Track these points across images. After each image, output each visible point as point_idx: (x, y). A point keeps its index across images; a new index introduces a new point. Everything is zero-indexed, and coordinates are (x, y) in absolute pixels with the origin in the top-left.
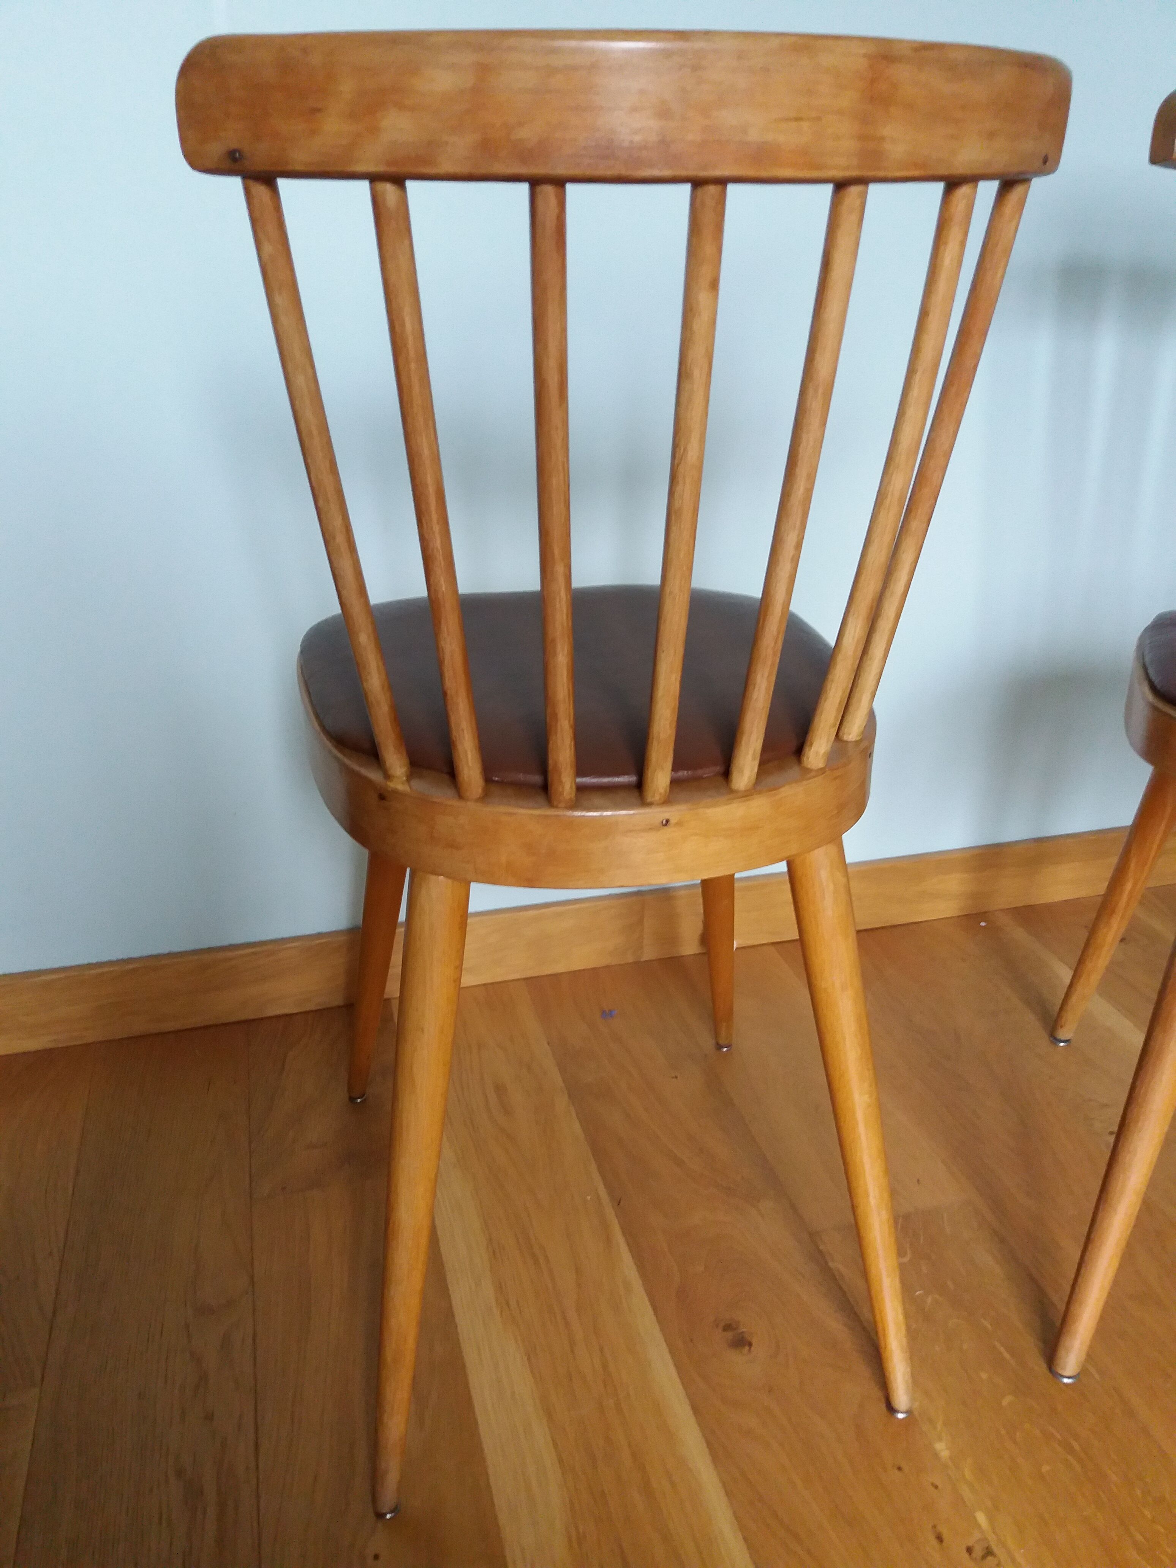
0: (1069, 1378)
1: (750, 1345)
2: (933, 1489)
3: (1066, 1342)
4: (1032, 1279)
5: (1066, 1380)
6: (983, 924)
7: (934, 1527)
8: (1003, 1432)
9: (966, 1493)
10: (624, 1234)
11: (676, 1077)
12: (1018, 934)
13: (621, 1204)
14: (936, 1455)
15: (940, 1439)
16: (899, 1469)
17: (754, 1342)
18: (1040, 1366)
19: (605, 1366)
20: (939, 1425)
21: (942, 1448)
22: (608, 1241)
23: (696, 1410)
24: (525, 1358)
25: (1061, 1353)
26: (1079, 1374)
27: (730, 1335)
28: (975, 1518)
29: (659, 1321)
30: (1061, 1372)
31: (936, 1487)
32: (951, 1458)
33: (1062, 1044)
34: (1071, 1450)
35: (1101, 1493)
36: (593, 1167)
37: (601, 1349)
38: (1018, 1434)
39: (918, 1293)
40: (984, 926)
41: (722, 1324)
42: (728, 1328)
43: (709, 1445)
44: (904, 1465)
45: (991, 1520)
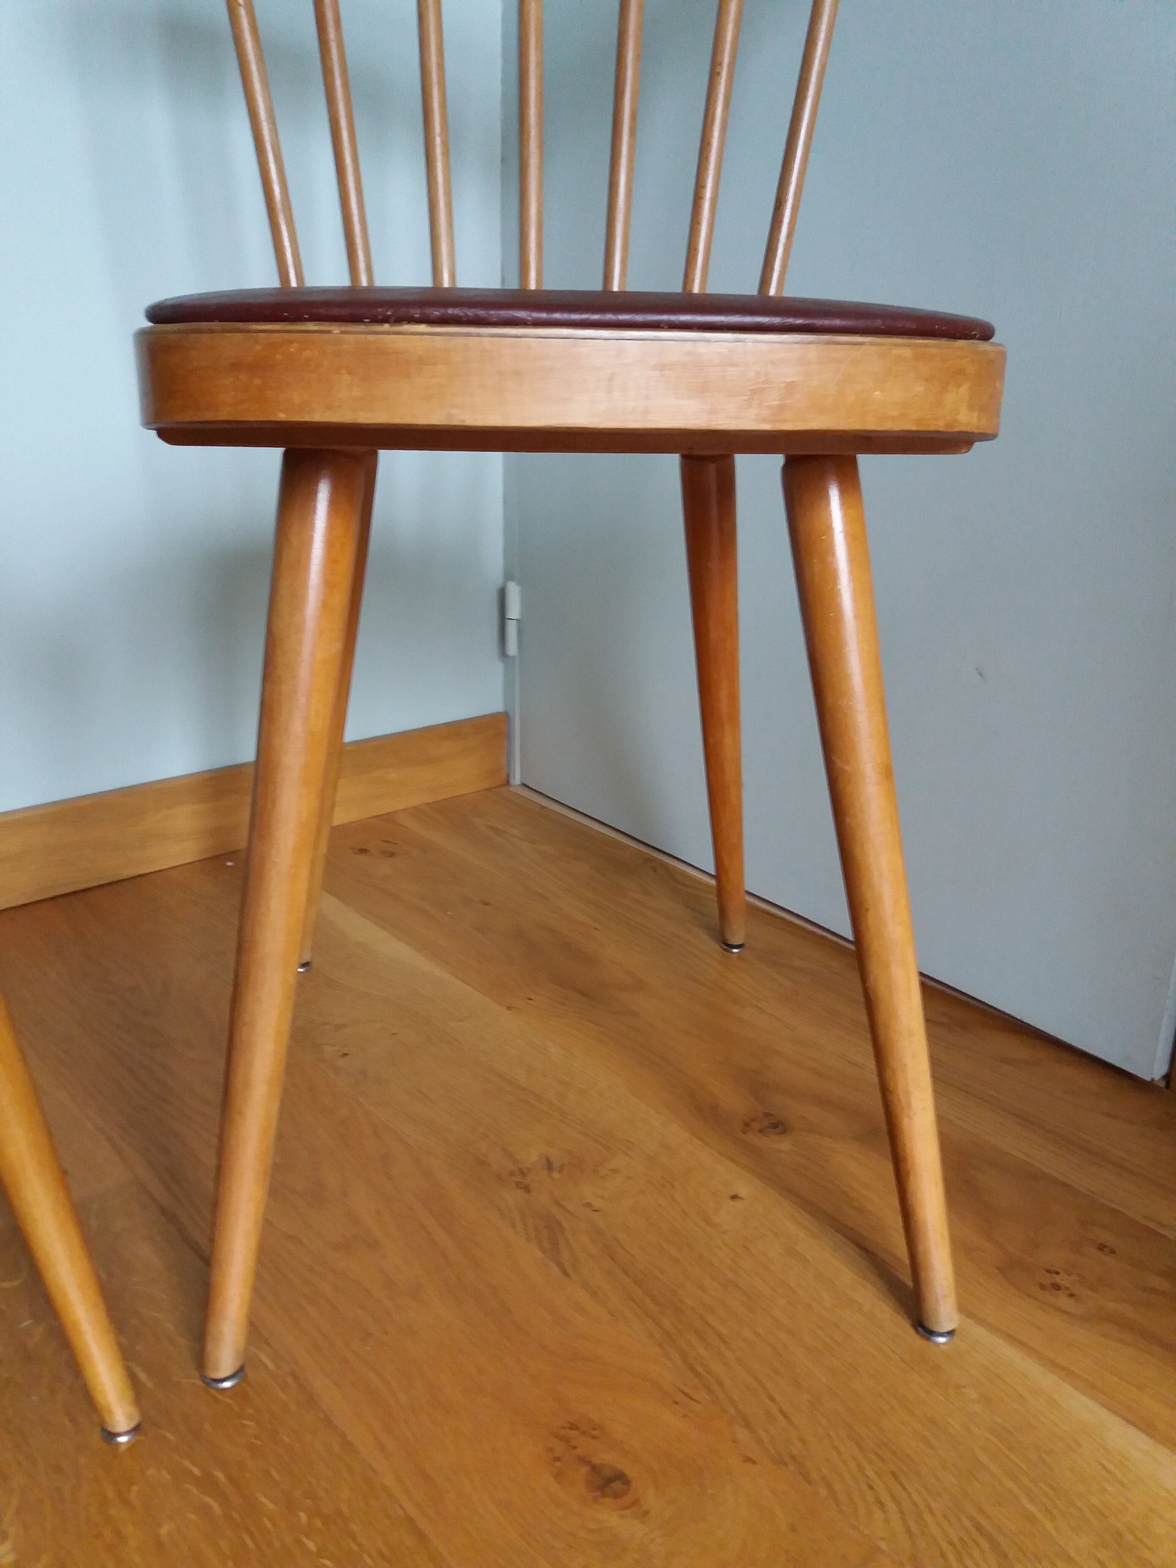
0: (227, 1379)
30: (215, 1375)
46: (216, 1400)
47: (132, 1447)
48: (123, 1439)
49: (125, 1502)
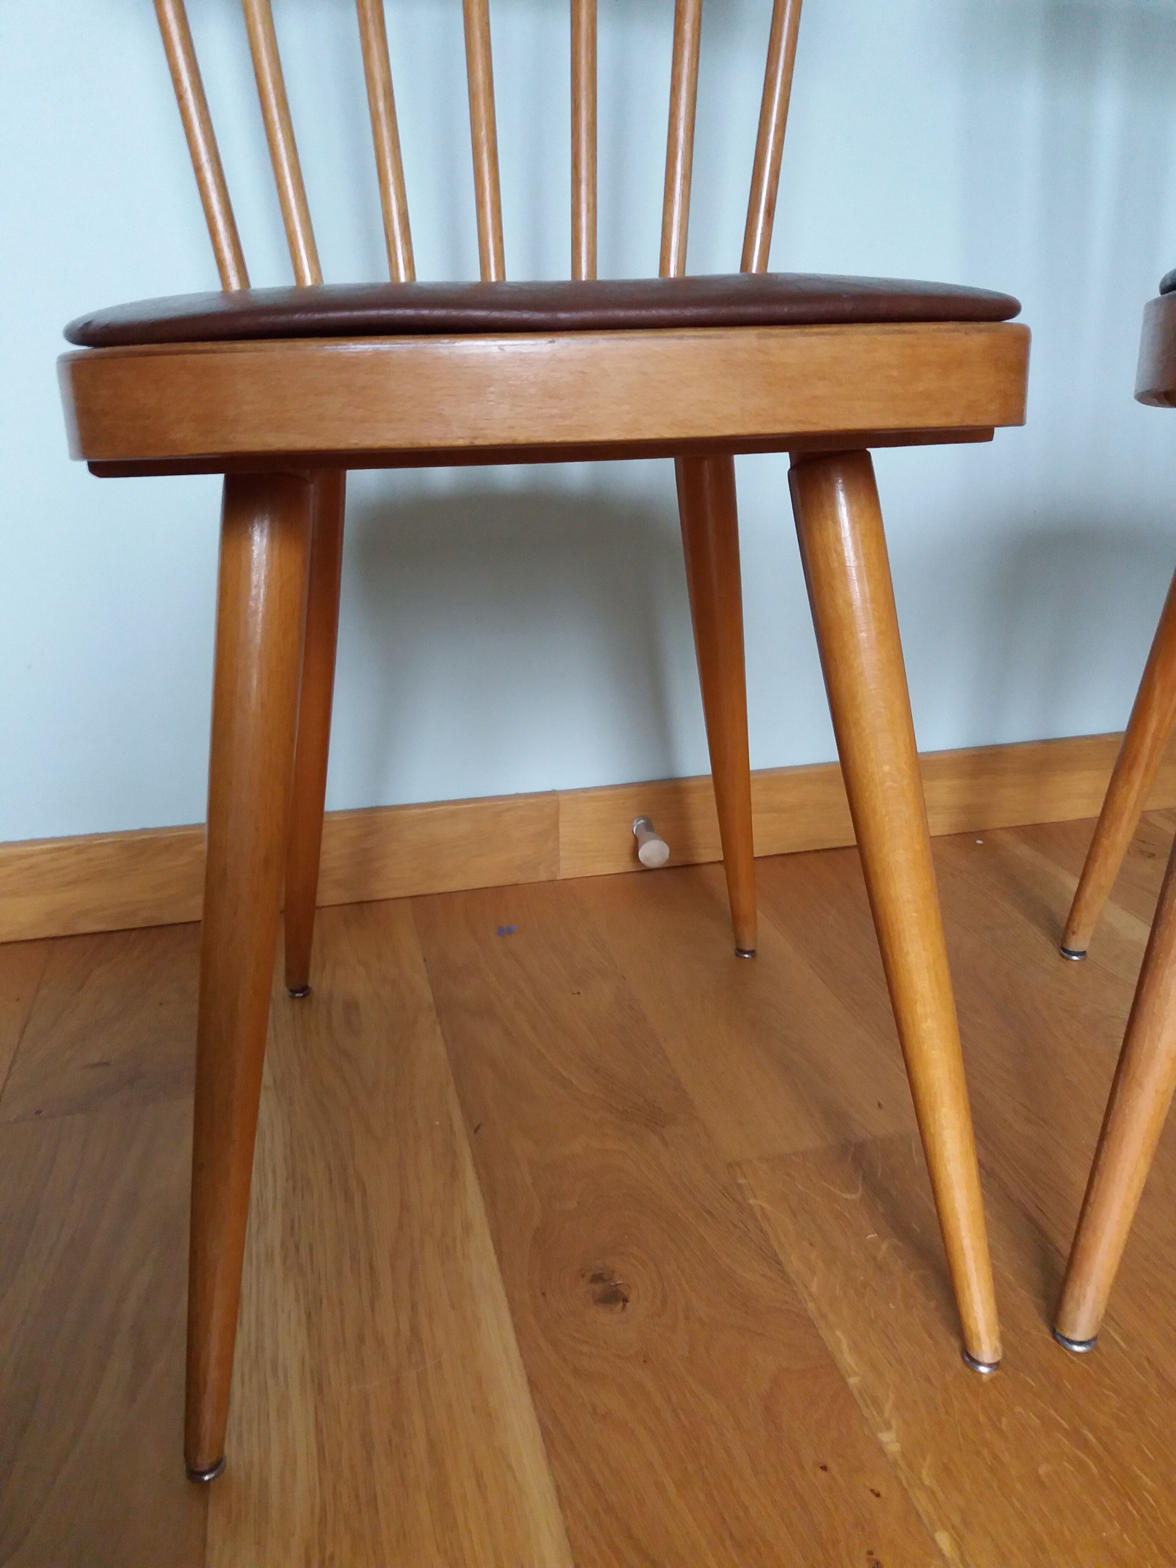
0: (1081, 1343)
1: (626, 1300)
2: (872, 1496)
3: (1074, 1290)
4: (1031, 1220)
5: (1077, 1348)
6: (979, 842)
7: (870, 1553)
8: (982, 1418)
9: (922, 1502)
10: (475, 1165)
11: (579, 993)
12: (1024, 852)
13: (479, 1131)
14: (881, 1450)
15: (888, 1426)
16: (824, 1468)
17: (632, 1297)
18: (1041, 1332)
19: (414, 1330)
20: (888, 1408)
21: (889, 1440)
22: (454, 1174)
23: (533, 1385)
24: (303, 1316)
25: (1069, 1306)
26: (1095, 1339)
27: (599, 1288)
28: (933, 1540)
29: (502, 1271)
30: (1069, 1335)
31: (878, 1495)
32: (903, 1455)
33: (1075, 958)
34: (1084, 1445)
35: (1129, 1504)
36: (451, 1090)
37: (414, 1306)
38: (1004, 1420)
39: (869, 1237)
40: (981, 845)
41: (589, 1275)
42: (597, 1278)
43: (545, 1432)
44: (831, 1464)
45: (959, 1543)
46: (1072, 1361)
47: (993, 1380)
48: (984, 1370)
49: (999, 1431)
